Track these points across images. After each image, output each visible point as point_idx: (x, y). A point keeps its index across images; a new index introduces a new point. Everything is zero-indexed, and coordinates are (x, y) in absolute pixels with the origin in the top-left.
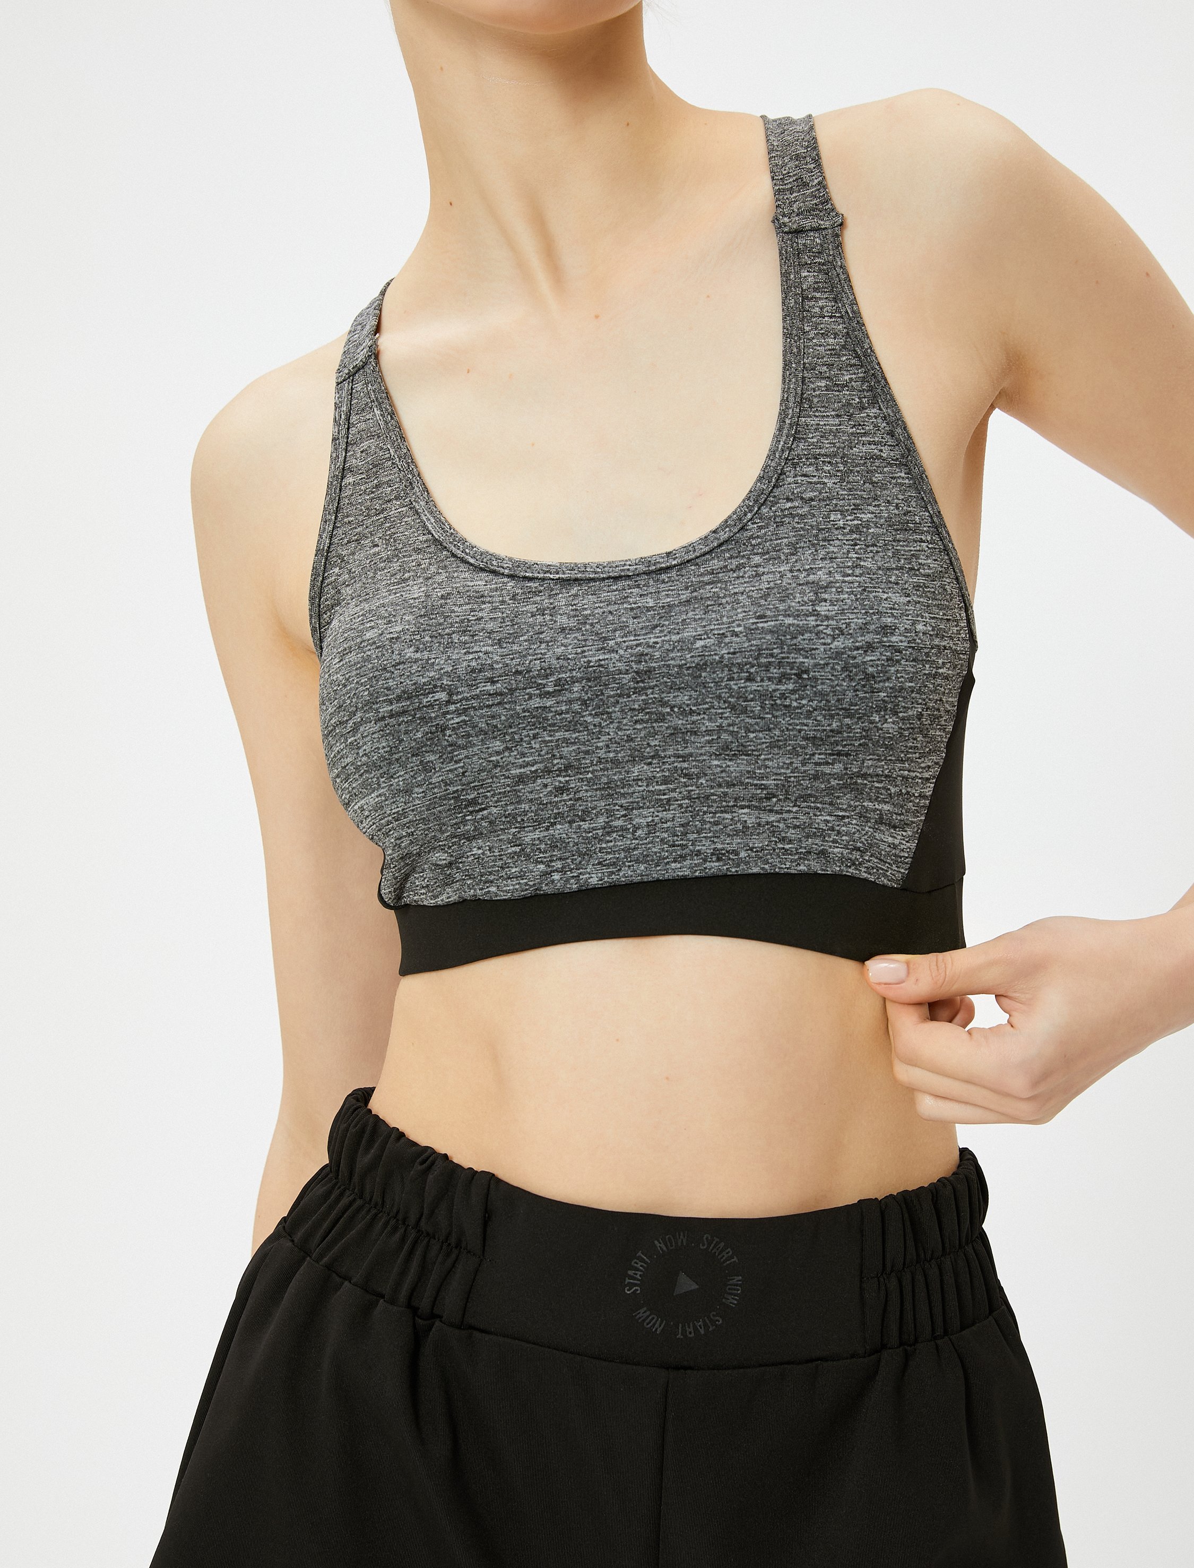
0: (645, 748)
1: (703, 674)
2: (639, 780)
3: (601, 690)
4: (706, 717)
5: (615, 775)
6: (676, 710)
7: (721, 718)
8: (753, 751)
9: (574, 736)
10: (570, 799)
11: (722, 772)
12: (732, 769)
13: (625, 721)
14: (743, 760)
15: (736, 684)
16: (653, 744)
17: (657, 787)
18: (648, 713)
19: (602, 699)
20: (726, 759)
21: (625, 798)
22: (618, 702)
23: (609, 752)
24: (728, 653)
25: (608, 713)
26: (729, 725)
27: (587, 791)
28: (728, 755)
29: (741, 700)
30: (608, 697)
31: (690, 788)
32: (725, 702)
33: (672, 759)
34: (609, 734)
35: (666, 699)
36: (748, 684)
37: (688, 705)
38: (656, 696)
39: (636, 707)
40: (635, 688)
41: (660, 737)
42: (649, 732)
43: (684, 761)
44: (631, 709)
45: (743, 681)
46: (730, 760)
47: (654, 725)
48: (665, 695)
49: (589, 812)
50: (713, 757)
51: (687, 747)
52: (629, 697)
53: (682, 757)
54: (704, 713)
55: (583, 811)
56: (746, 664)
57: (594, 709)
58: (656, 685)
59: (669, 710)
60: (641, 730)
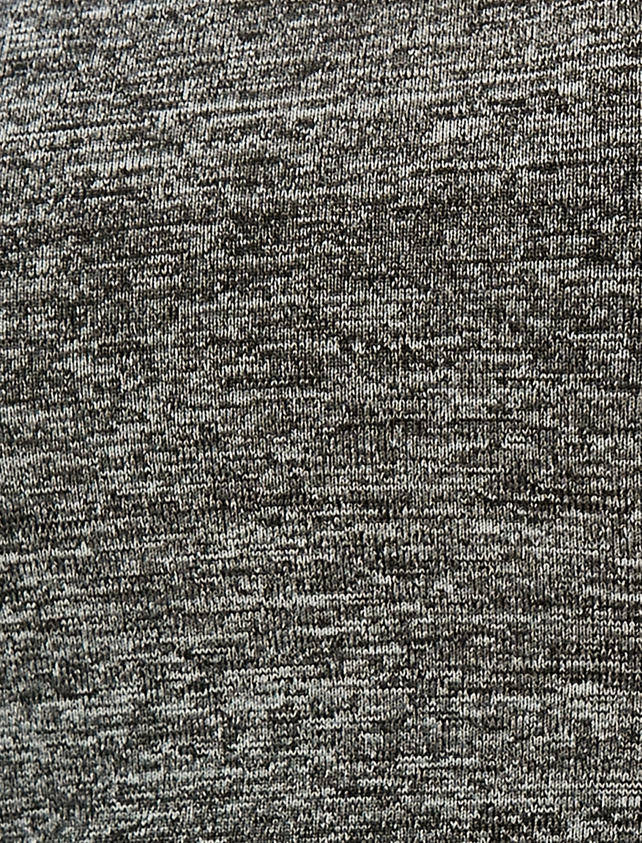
0: (260, 470)
1: (449, 235)
2: (243, 572)
3: (123, 273)
4: (455, 377)
5: (164, 552)
6: (358, 347)
7: (503, 381)
8: (605, 493)
9: (32, 419)
10: (25, 625)
11: (507, 558)
12: (538, 551)
13: (194, 379)
14: (574, 522)
15: (553, 272)
16: (283, 456)
17: (299, 600)
18: (270, 354)
19: (122, 304)
20: (518, 518)
21: (200, 629)
22: (173, 314)
23: (144, 477)
24: (533, 168)
25: (140, 349)
26: (528, 407)
27: (76, 600)
28: (525, 505)
29: (567, 324)
30: (144, 296)
31: (405, 607)
32: (514, 329)
33: (347, 510)
34: (143, 420)
35: (329, 311)
36: (591, 272)
37: (396, 336)
38: (297, 300)
39: (232, 332)
40: (231, 271)
41: (306, 435)
42: (273, 417)
43: (386, 518)
44: (214, 341)
45: (574, 263)
46: (533, 521)
47: (288, 394)
48: (322, 298)
49: (85, 669)
50: (479, 509)
51: (392, 473)
52: (210, 300)
53: (379, 504)
54: (449, 364)
55: (65, 663)
56: (587, 207)
57: (96, 335)
58: (299, 265)
59: (336, 348)
60: (245, 409)
